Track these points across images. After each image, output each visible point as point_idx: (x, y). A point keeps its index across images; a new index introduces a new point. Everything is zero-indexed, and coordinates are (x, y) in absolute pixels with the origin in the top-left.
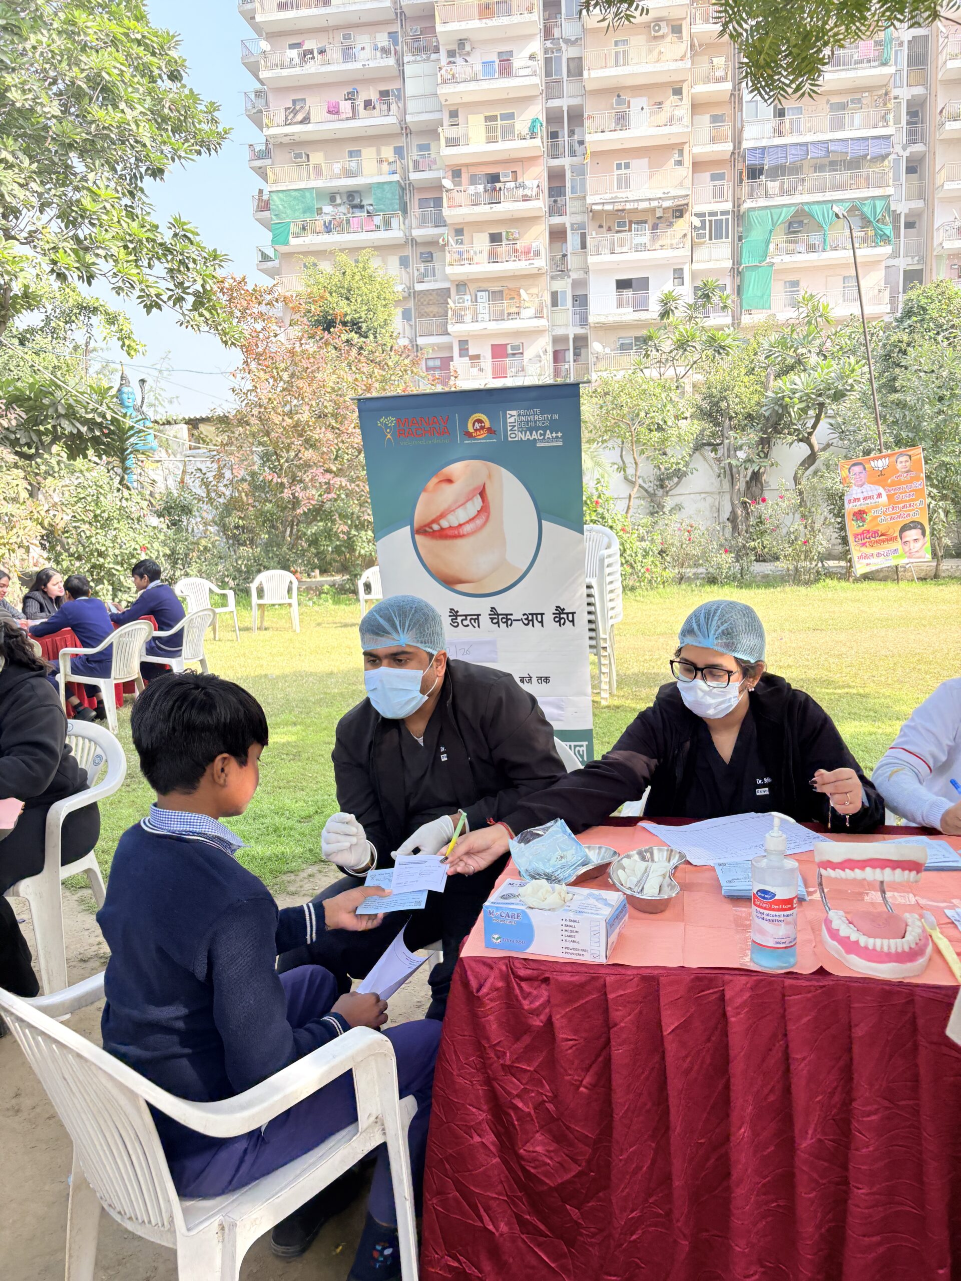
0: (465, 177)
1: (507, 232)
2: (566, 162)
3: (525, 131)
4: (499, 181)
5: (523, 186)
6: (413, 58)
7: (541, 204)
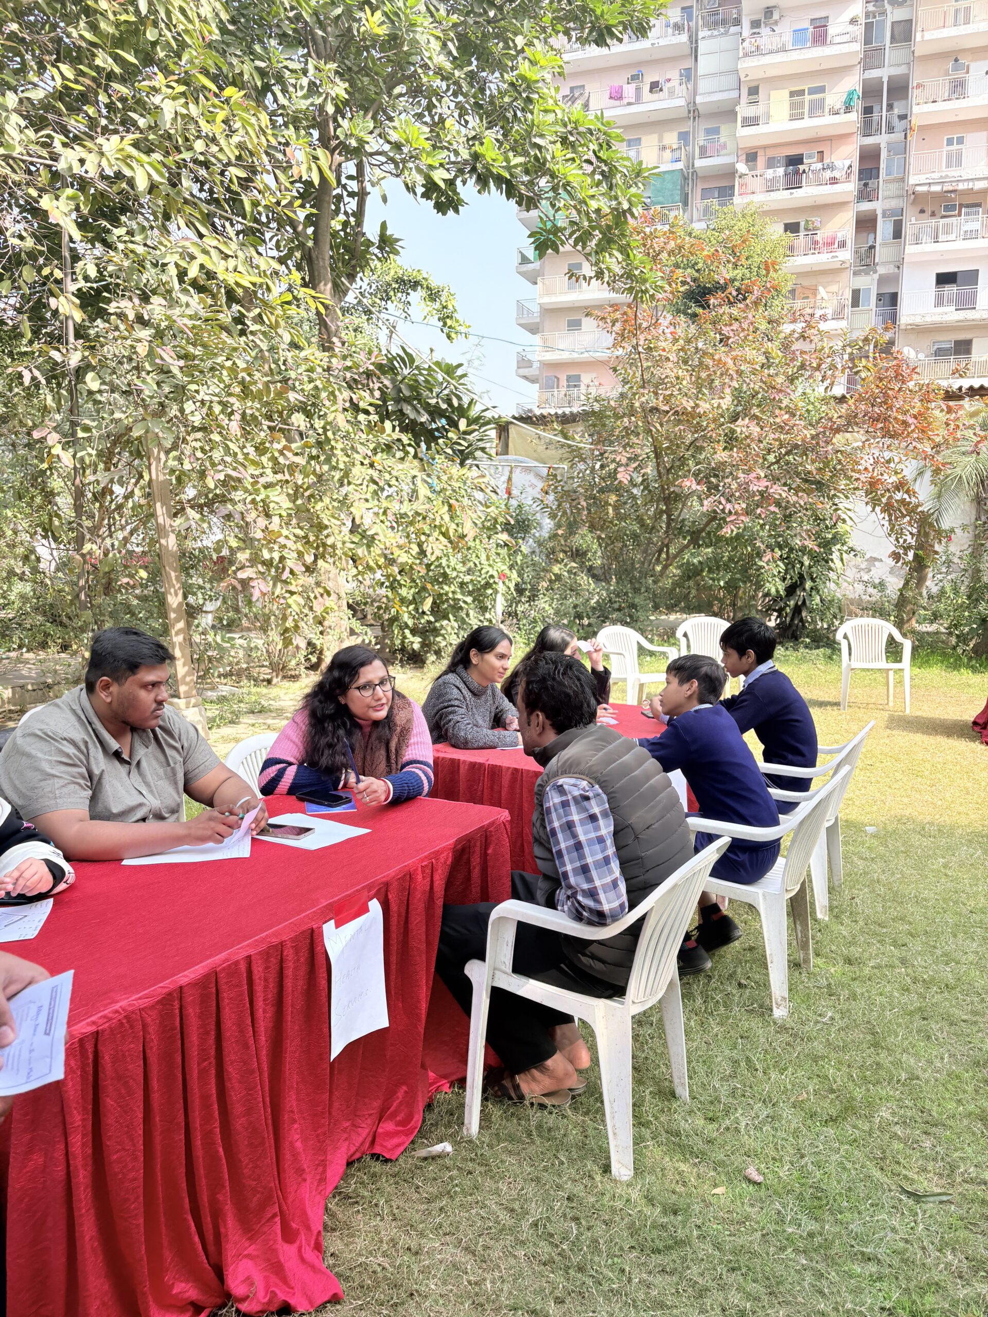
0: (761, 161)
1: (807, 221)
2: (882, 140)
3: (839, 105)
4: (802, 163)
5: (831, 167)
6: (709, 33)
7: (851, 187)
